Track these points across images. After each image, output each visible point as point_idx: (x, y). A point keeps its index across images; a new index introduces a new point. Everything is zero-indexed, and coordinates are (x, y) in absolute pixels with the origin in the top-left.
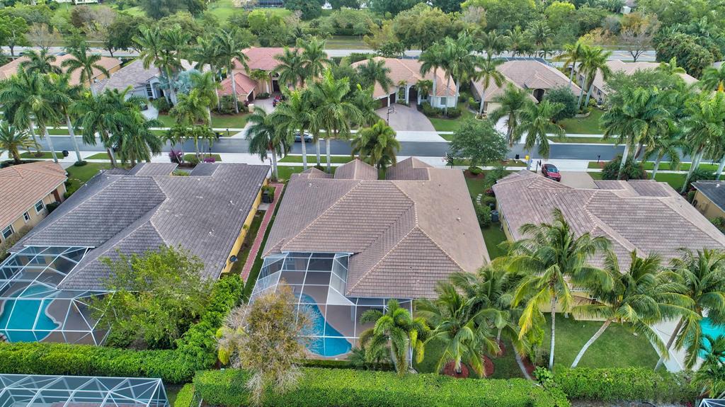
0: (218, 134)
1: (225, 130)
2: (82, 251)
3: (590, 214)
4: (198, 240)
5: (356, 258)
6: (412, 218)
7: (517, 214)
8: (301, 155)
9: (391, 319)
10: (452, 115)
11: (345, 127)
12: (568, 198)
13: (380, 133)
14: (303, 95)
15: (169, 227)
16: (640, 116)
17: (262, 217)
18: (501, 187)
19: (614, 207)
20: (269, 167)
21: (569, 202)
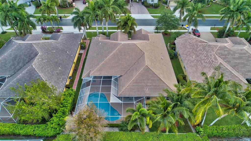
0: (61, 17)
1: (64, 15)
2: (5, 78)
3: (217, 56)
4: (54, 72)
5: (121, 78)
6: (144, 60)
7: (185, 54)
8: (95, 26)
9: (139, 113)
10: (156, 7)
11: (114, 17)
12: (207, 48)
13: (129, 20)
14: (95, 3)
15: (41, 67)
16: (237, 10)
17: (81, 56)
18: (178, 41)
19: (226, 52)
20: (82, 34)
21: (208, 50)
